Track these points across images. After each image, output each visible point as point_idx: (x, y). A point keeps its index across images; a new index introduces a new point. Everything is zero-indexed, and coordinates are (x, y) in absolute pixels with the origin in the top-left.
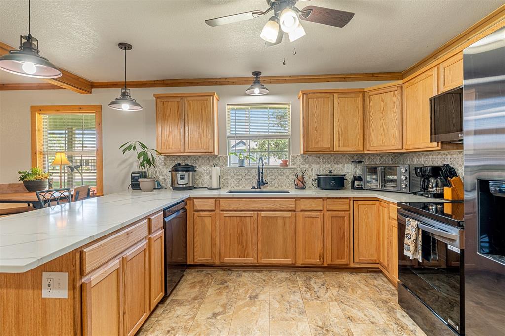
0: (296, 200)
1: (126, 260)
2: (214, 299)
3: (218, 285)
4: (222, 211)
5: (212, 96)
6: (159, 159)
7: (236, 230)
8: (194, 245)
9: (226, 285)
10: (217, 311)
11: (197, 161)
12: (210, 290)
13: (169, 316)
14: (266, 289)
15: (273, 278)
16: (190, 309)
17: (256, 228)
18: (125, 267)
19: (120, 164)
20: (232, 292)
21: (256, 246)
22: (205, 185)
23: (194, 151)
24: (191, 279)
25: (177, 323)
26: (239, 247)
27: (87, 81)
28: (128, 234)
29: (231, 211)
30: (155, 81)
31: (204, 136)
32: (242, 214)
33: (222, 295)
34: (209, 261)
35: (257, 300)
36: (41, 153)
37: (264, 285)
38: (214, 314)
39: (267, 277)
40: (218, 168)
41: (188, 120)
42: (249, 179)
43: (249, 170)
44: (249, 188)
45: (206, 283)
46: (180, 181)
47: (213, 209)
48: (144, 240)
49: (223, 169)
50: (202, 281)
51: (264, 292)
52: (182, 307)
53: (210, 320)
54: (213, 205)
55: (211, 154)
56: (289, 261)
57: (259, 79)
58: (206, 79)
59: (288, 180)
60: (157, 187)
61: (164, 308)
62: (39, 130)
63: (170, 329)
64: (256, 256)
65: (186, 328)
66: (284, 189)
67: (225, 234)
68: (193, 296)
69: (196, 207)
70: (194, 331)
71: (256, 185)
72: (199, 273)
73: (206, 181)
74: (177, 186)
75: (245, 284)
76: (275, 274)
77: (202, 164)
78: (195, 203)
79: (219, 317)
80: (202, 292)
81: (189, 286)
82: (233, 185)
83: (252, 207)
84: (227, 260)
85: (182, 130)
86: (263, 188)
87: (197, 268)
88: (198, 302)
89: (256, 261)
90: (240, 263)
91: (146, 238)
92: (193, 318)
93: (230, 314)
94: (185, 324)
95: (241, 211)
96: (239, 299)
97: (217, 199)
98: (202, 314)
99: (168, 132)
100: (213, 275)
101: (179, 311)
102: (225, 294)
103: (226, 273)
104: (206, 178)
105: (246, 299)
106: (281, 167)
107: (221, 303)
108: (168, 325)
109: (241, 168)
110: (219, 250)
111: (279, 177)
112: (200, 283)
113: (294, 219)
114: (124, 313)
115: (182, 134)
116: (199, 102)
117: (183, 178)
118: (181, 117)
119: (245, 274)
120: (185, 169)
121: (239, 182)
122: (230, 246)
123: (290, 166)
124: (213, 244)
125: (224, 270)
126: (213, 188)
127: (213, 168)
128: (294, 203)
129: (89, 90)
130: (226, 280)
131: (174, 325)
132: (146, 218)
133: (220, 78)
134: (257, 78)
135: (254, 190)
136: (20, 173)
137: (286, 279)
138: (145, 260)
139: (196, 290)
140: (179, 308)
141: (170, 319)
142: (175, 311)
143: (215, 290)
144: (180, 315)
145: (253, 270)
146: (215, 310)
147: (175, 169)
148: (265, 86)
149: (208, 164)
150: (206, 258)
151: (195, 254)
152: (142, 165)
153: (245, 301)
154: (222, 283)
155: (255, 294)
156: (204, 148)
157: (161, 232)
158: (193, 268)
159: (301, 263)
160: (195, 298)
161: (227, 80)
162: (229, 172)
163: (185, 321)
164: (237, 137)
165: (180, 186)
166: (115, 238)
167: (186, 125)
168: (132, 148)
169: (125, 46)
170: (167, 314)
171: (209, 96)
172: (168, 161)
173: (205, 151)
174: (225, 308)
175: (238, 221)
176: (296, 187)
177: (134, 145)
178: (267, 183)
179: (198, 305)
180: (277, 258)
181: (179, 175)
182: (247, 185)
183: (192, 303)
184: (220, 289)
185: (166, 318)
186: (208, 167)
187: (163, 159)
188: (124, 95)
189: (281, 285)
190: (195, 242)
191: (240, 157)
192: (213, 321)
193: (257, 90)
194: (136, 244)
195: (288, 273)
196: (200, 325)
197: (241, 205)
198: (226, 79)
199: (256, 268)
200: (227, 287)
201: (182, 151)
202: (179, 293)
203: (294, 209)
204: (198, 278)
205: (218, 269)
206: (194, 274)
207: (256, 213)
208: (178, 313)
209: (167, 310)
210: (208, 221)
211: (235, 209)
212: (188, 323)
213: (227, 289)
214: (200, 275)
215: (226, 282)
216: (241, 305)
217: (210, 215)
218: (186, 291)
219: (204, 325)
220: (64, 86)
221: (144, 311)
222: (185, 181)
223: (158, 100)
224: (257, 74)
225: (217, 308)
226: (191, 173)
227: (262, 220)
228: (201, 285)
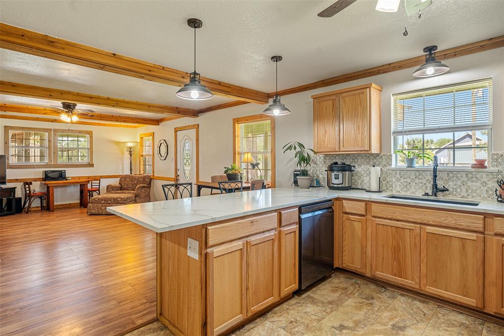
0: (485, 217)
1: (250, 244)
2: (349, 310)
3: (361, 298)
4: (374, 217)
5: (370, 88)
6: (319, 158)
7: (391, 242)
8: (342, 249)
9: (371, 301)
10: (346, 324)
11: (356, 160)
12: (350, 300)
13: (299, 309)
14: (421, 325)
15: (439, 315)
16: (320, 310)
17: (418, 245)
18: (249, 250)
19: (288, 163)
20: (374, 311)
21: (419, 269)
22: (365, 187)
23: (353, 150)
24: (336, 283)
25: (302, 318)
26: (395, 263)
27: (264, 93)
28: (252, 222)
29: (385, 218)
30: (315, 83)
31: (359, 134)
32: (399, 224)
33: (360, 310)
34: (358, 270)
35: (400, 332)
36: (239, 153)
37: (421, 320)
38: (341, 325)
39: (431, 312)
40: (378, 168)
41: (343, 117)
42: (421, 183)
43: (421, 171)
44: (419, 194)
45: (349, 292)
46: (335, 181)
47: (363, 213)
48: (274, 231)
49: (385, 170)
50: (346, 288)
51: (415, 327)
52: (314, 306)
53: (335, 330)
54: (363, 209)
55: (367, 152)
56: (471, 302)
57: (433, 56)
58: (366, 70)
59: (486, 188)
60: (316, 186)
61: (298, 300)
62: (238, 136)
63: (293, 320)
64: (418, 281)
65: (307, 326)
66: (475, 200)
67: (376, 245)
68: (329, 299)
69: (345, 209)
70: (313, 333)
71: (430, 193)
72: (348, 280)
73: (365, 182)
74: (332, 185)
75: (395, 310)
76: (446, 312)
77: (362, 164)
78: (344, 204)
79: (344, 331)
80: (341, 299)
81: (331, 289)
82: (398, 189)
83: (413, 218)
84: (379, 274)
85: (337, 128)
86: (440, 196)
87: (348, 275)
88: (332, 307)
89: (417, 287)
90: (396, 282)
91: (275, 229)
92: (319, 320)
93: (360, 333)
94: (309, 322)
95: (398, 220)
96: (378, 323)
97: (368, 203)
98: (330, 320)
99: (324, 132)
100: (362, 286)
101: (310, 308)
102: (365, 310)
103: (378, 289)
104: (366, 179)
105: (387, 325)
106: (473, 170)
107: (356, 318)
108: (294, 316)
109: (409, 169)
110: (369, 261)
111: (470, 184)
112: (344, 290)
113: (482, 244)
114: (247, 289)
115: (337, 132)
116: (355, 96)
117: (337, 178)
118: (336, 115)
119: (402, 299)
120: (340, 169)
121: (407, 186)
122: (383, 259)
123: (491, 169)
124: (363, 253)
125: (377, 285)
126: (372, 190)
127: (372, 168)
128: (482, 222)
129: (265, 100)
130: (374, 296)
131: (299, 319)
132: (275, 211)
133: (383, 66)
134: (432, 55)
135: (426, 197)
136: (225, 168)
137: (462, 324)
138: (273, 249)
139: (336, 295)
140: (311, 305)
141: (298, 312)
142: (306, 307)
143: (356, 303)
144: (309, 312)
145: (414, 296)
146: (344, 323)
147: (331, 169)
148: (443, 62)
149: (369, 164)
150: (356, 266)
151: (344, 258)
152: (300, 163)
153: (385, 327)
154: (367, 299)
155: (402, 325)
156: (360, 145)
157: (295, 227)
158: (343, 273)
159: (494, 311)
160: (331, 303)
161: (392, 66)
162: (394, 173)
163: (310, 319)
164: (405, 132)
165: (335, 186)
166: (238, 223)
167: (341, 122)
168: (293, 148)
169: (277, 59)
170: (298, 307)
171: (365, 88)
172: (327, 160)
173: (360, 149)
174: (357, 325)
175: (394, 231)
176: (499, 199)
177: (294, 146)
178: (448, 190)
179: (329, 310)
180: (451, 292)
181: (333, 174)
182: (419, 189)
183: (325, 306)
184: (361, 303)
185: (295, 310)
186: (368, 167)
187: (323, 158)
188: (275, 101)
189: (449, 329)
190: (344, 245)
191: (409, 156)
192: (337, 332)
193: (430, 70)
194: (263, 232)
195: (470, 319)
196: (323, 329)
197: (398, 213)
198: (390, 64)
199: (419, 296)
200: (371, 304)
201: (337, 150)
202: (319, 292)
203: (481, 230)
204: (344, 284)
205: (371, 282)
206: (342, 278)
207: (418, 226)
208: (308, 310)
209: (299, 303)
210: (358, 226)
211: (390, 217)
212: (313, 323)
213: (369, 306)
214: (348, 281)
215: (373, 298)
216: (377, 330)
217: (360, 219)
218: (325, 292)
219: (326, 331)
220: (248, 100)
221: (271, 294)
222: (339, 181)
223: (315, 100)
224: (430, 49)
225: (348, 321)
226: (347, 172)
227: (427, 236)
228: (343, 292)
